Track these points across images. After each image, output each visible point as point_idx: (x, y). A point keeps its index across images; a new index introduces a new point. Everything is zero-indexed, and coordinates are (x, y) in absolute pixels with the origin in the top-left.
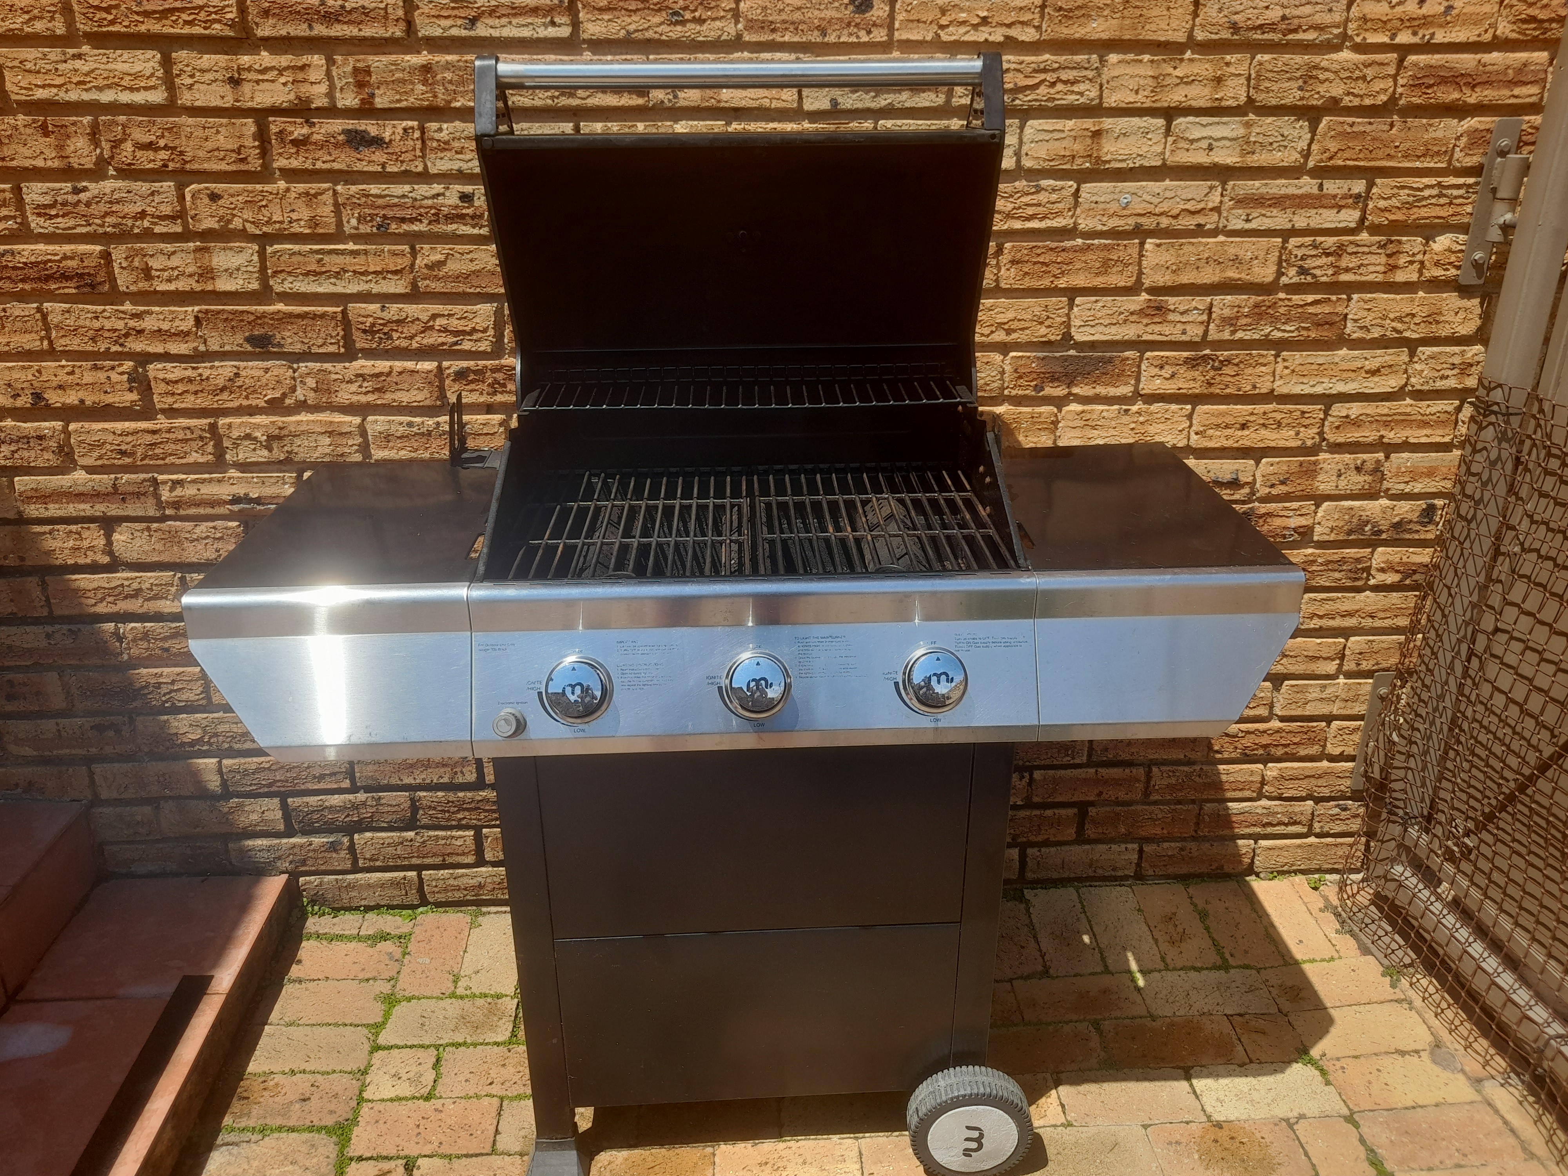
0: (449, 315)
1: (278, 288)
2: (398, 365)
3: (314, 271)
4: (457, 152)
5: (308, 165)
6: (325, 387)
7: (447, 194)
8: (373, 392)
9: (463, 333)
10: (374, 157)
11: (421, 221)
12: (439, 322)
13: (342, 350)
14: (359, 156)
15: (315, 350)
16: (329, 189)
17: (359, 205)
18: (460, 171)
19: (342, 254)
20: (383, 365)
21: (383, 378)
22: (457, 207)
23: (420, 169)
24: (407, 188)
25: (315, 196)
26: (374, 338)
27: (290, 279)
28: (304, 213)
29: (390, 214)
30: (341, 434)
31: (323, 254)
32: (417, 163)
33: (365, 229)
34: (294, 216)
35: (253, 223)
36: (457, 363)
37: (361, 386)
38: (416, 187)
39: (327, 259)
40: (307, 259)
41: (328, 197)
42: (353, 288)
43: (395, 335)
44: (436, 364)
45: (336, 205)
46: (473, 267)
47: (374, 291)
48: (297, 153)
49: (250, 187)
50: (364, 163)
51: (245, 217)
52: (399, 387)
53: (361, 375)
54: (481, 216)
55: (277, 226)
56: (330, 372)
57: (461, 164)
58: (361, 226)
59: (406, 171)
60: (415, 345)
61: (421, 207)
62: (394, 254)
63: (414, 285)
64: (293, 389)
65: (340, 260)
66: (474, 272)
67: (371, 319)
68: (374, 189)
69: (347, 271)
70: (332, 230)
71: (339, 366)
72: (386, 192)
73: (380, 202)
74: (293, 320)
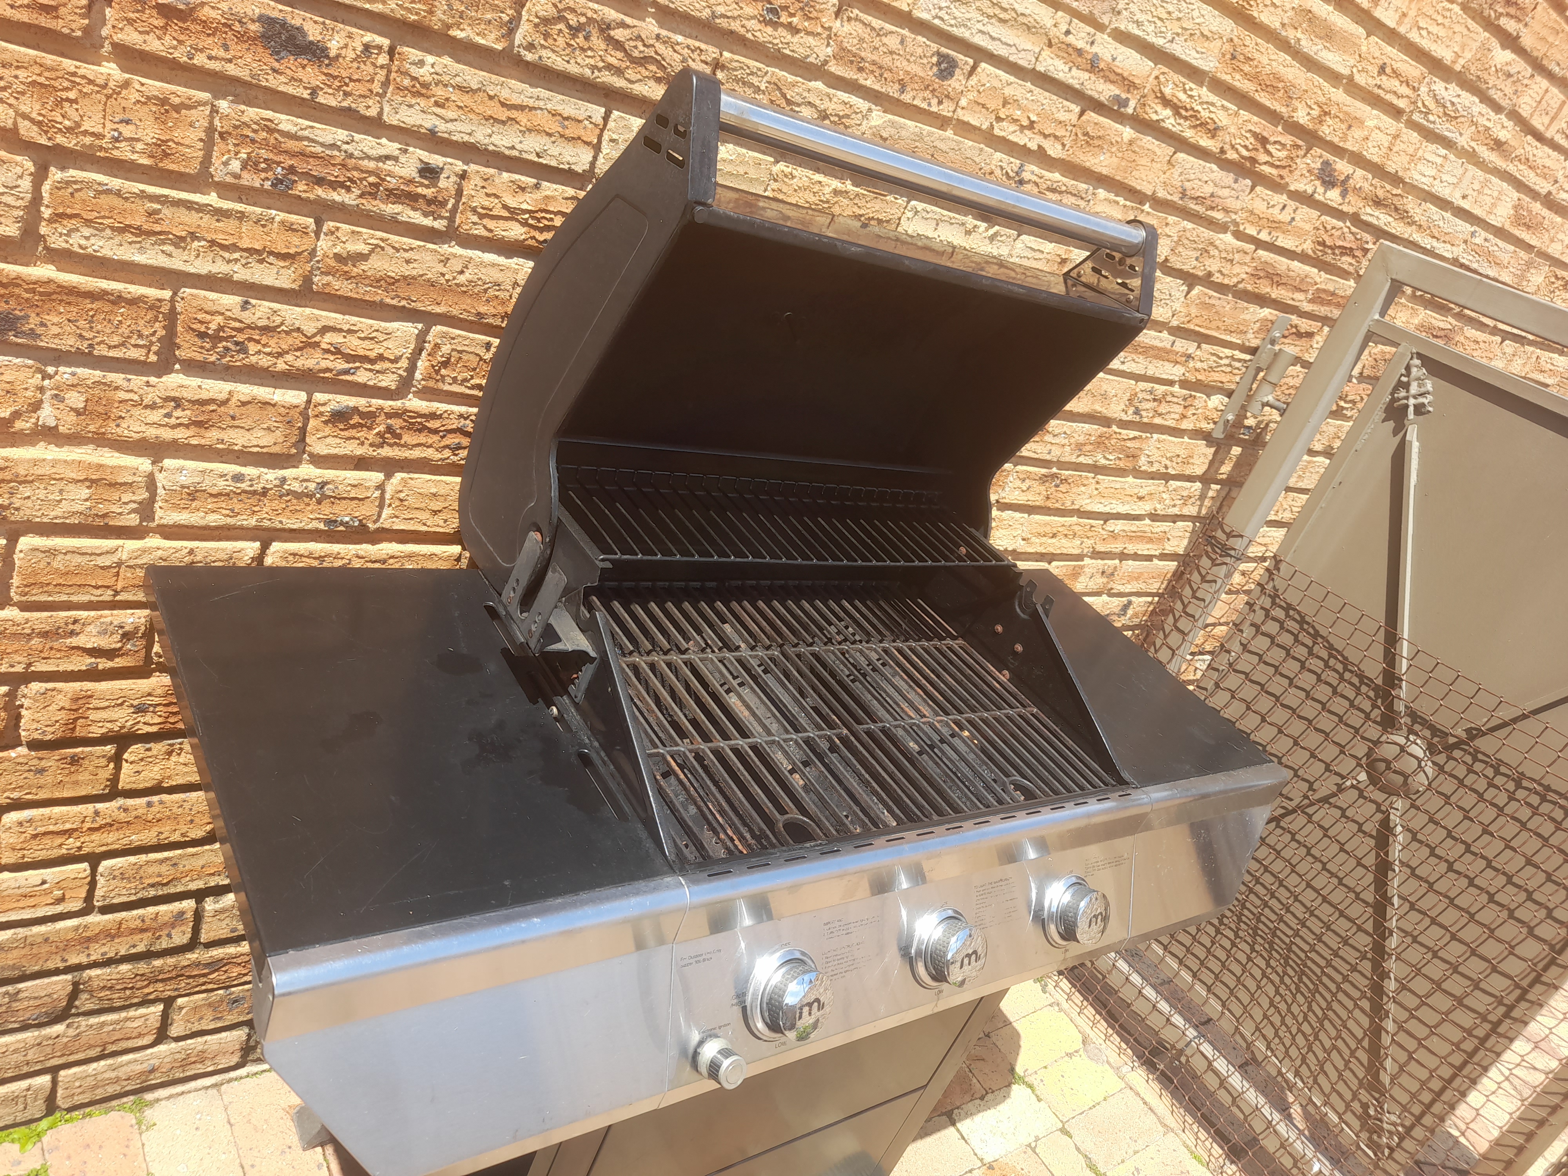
0: (350, 331)
1: (57, 242)
2: (245, 390)
3: (139, 228)
4: (437, 104)
5: (180, 55)
6: (101, 409)
7: (403, 159)
8: (187, 426)
9: (365, 359)
10: (300, 74)
11: (348, 189)
12: (329, 337)
13: (153, 358)
14: (276, 65)
15: (101, 351)
16: (205, 104)
17: (253, 141)
18: (432, 132)
19: (198, 211)
20: (216, 388)
21: (213, 407)
22: (411, 181)
23: (373, 112)
24: (342, 134)
25: (177, 108)
26: (214, 347)
27: (87, 232)
28: (150, 132)
29: (302, 167)
30: (113, 485)
31: (162, 203)
32: (370, 103)
33: (250, 179)
34: (127, 131)
35: (39, 124)
36: (339, 398)
37: (168, 415)
38: (357, 137)
39: (167, 212)
40: (127, 205)
41: (200, 116)
42: (202, 266)
43: (252, 348)
44: (303, 396)
45: (210, 130)
46: (407, 270)
47: (236, 277)
48: (164, 28)
49: (50, 59)
50: (283, 79)
51: (23, 108)
52: (236, 423)
53: (174, 399)
54: (443, 204)
55: (88, 140)
56: (117, 388)
57: (437, 122)
58: (245, 175)
59: (349, 109)
60: (281, 366)
61: (356, 168)
62: (290, 228)
63: (307, 280)
64: (36, 406)
65: (192, 219)
66: (405, 278)
67: (219, 319)
68: (286, 122)
69: (198, 239)
70: (192, 168)
71: (138, 381)
72: (306, 133)
73: (291, 145)
74: (71, 299)
